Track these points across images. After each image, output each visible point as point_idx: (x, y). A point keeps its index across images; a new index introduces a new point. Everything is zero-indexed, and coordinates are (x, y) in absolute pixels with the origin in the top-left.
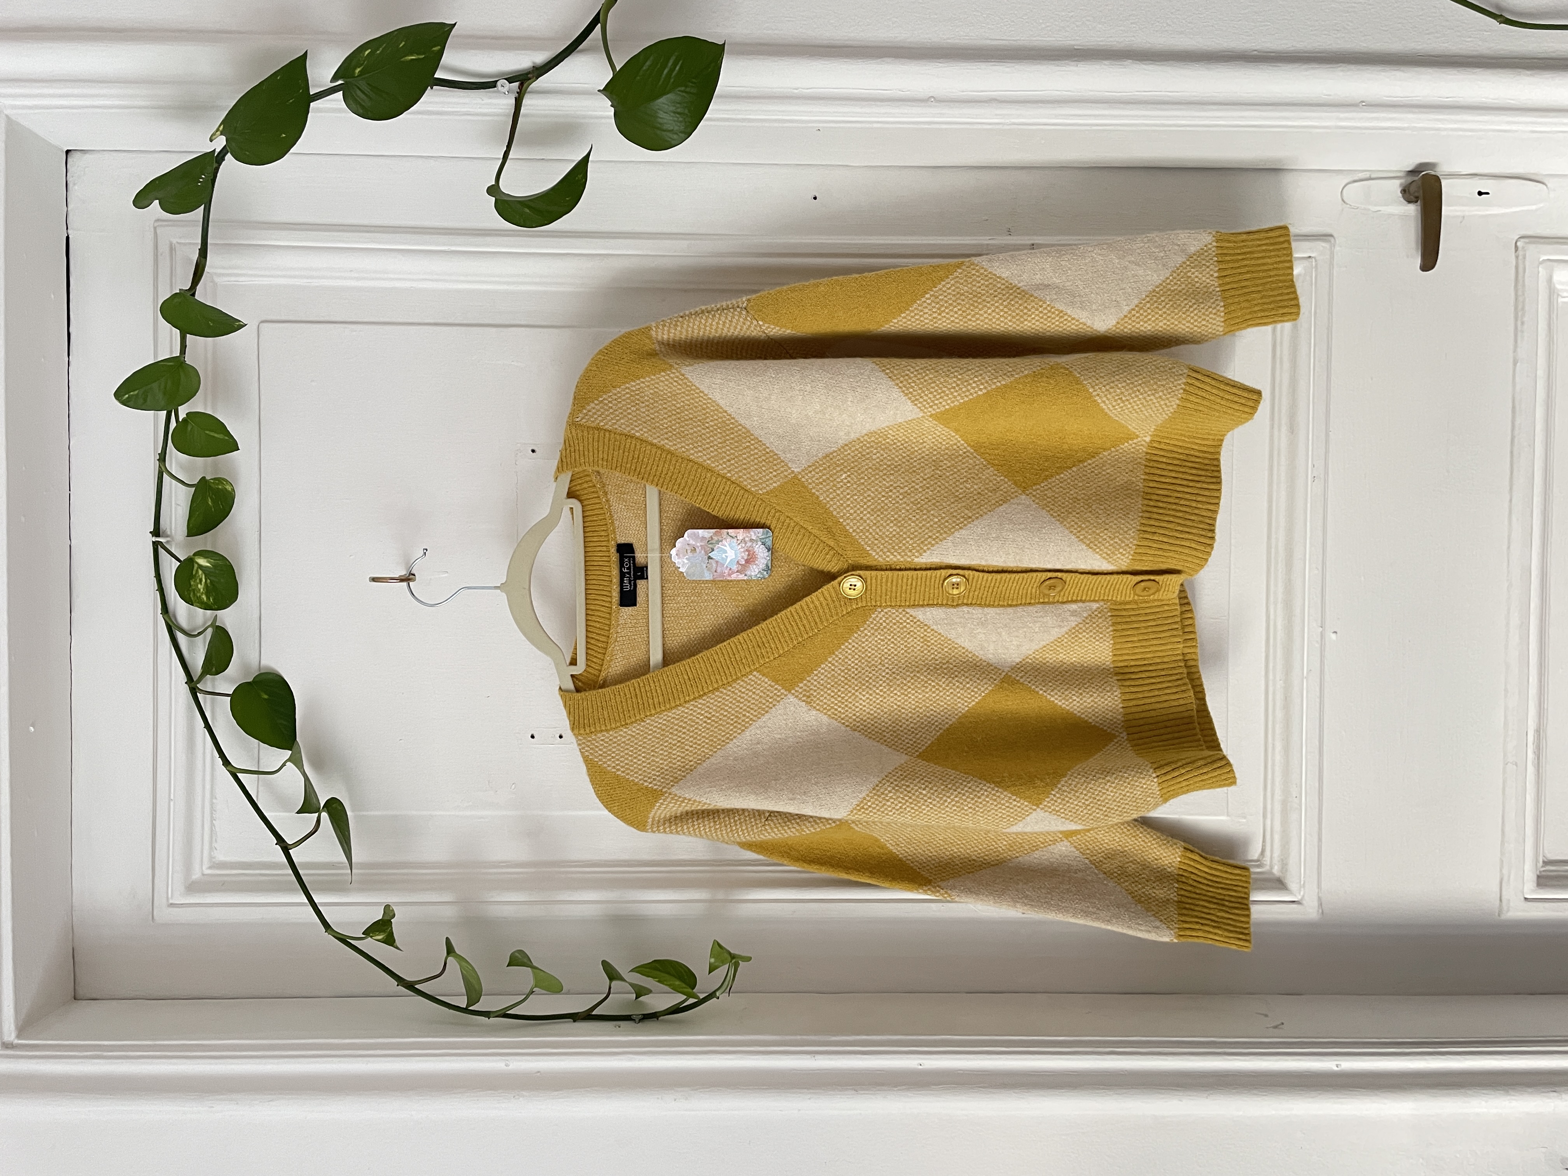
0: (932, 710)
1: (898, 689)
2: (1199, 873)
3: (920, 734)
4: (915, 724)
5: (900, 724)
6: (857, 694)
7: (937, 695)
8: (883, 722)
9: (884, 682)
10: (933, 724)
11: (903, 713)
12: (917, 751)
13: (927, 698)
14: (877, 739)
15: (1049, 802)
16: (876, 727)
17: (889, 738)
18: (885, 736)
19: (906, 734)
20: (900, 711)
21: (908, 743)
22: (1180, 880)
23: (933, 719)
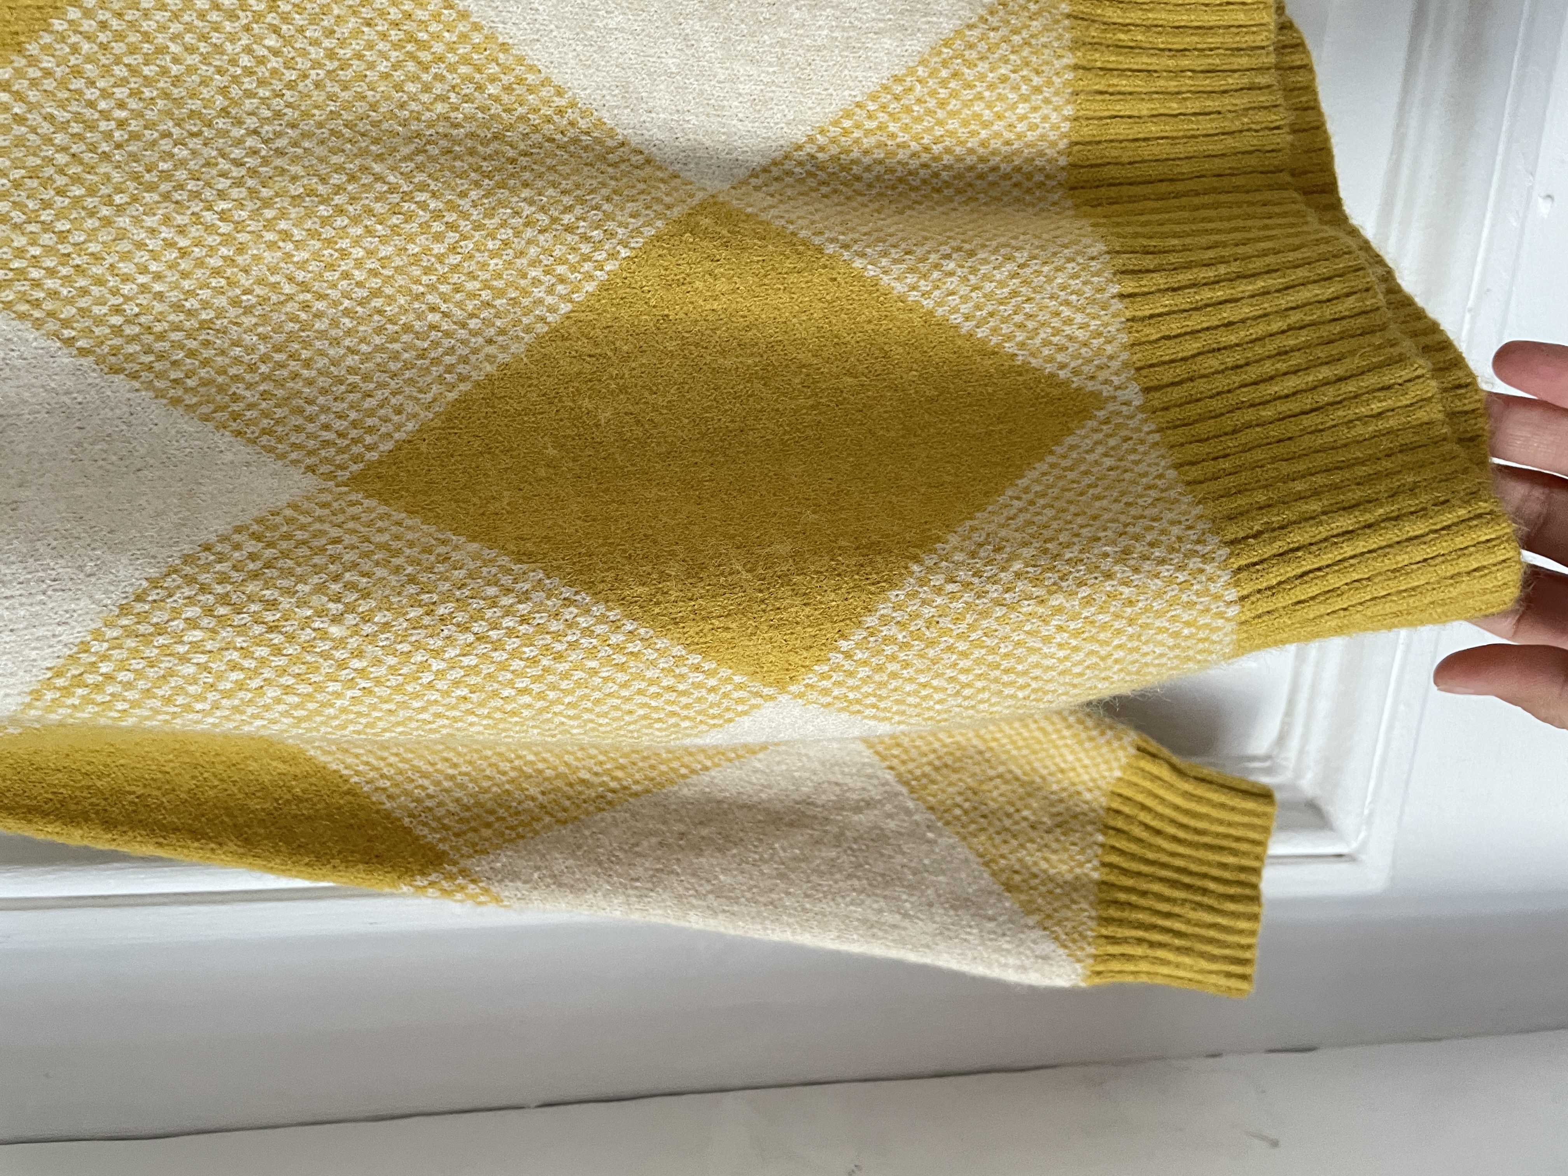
0: (433, 309)
1: (294, 212)
2: (1160, 809)
3: (379, 395)
4: (367, 357)
5: (305, 354)
6: (123, 221)
7: (453, 249)
8: (236, 344)
9: (239, 183)
10: (436, 361)
11: (319, 315)
12: (355, 459)
13: (416, 260)
14: (204, 409)
15: (823, 676)
16: (205, 363)
17: (251, 406)
18: (235, 398)
19: (324, 391)
20: (306, 307)
21: (326, 427)
22: (1112, 823)
23: (436, 344)
